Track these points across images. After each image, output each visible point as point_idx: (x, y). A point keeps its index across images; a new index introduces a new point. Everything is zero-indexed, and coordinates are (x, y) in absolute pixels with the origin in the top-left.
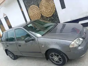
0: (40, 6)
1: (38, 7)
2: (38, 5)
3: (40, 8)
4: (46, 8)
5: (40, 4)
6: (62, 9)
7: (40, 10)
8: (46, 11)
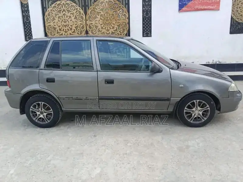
0: (89, 12)
1: (82, 12)
2: (85, 7)
3: (90, 17)
4: (106, 22)
5: (91, 7)
6: (143, 36)
7: (86, 20)
8: (102, 28)
